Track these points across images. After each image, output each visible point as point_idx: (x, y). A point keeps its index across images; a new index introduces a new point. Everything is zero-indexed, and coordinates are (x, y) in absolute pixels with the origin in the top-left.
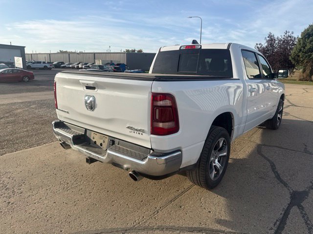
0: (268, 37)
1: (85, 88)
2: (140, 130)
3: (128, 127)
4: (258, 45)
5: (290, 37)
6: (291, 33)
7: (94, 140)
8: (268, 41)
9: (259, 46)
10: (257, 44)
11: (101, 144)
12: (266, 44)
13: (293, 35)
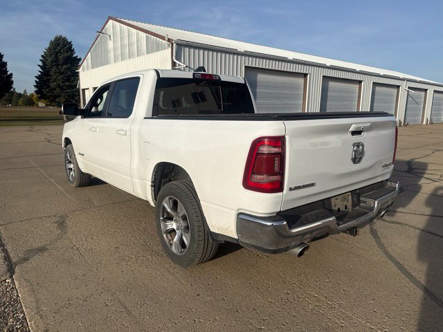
1: (350, 135)
2: (389, 164)
3: (383, 166)
7: (337, 208)
11: (346, 207)
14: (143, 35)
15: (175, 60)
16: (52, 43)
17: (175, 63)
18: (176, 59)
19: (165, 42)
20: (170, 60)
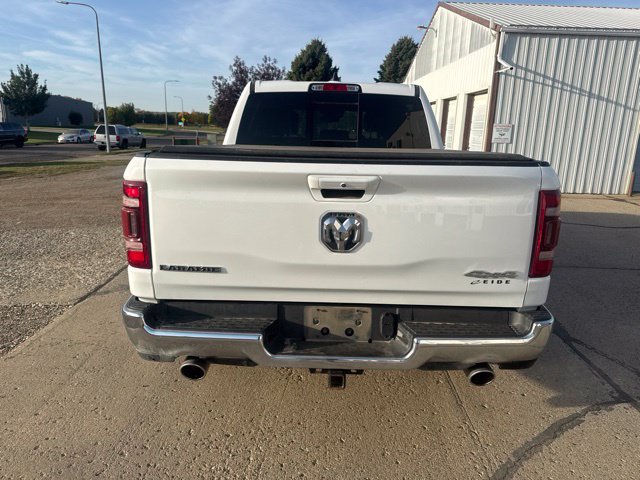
0: (235, 65)
1: (319, 196)
2: (504, 275)
3: (470, 275)
4: (218, 81)
5: (272, 69)
6: (272, 61)
7: (319, 327)
8: (235, 73)
9: (221, 82)
10: (215, 78)
11: (349, 332)
12: (233, 79)
13: (277, 66)
14: (469, 23)
15: (500, 60)
16: (394, 48)
17: (500, 64)
18: (503, 59)
19: (489, 31)
20: (494, 59)
